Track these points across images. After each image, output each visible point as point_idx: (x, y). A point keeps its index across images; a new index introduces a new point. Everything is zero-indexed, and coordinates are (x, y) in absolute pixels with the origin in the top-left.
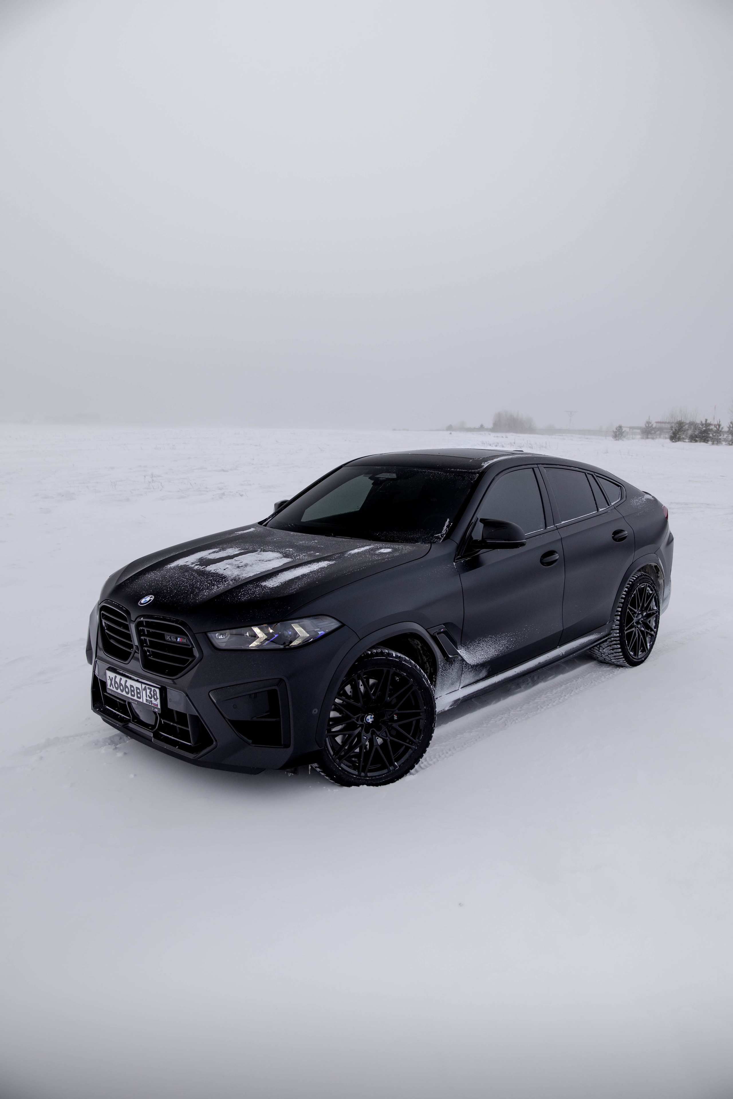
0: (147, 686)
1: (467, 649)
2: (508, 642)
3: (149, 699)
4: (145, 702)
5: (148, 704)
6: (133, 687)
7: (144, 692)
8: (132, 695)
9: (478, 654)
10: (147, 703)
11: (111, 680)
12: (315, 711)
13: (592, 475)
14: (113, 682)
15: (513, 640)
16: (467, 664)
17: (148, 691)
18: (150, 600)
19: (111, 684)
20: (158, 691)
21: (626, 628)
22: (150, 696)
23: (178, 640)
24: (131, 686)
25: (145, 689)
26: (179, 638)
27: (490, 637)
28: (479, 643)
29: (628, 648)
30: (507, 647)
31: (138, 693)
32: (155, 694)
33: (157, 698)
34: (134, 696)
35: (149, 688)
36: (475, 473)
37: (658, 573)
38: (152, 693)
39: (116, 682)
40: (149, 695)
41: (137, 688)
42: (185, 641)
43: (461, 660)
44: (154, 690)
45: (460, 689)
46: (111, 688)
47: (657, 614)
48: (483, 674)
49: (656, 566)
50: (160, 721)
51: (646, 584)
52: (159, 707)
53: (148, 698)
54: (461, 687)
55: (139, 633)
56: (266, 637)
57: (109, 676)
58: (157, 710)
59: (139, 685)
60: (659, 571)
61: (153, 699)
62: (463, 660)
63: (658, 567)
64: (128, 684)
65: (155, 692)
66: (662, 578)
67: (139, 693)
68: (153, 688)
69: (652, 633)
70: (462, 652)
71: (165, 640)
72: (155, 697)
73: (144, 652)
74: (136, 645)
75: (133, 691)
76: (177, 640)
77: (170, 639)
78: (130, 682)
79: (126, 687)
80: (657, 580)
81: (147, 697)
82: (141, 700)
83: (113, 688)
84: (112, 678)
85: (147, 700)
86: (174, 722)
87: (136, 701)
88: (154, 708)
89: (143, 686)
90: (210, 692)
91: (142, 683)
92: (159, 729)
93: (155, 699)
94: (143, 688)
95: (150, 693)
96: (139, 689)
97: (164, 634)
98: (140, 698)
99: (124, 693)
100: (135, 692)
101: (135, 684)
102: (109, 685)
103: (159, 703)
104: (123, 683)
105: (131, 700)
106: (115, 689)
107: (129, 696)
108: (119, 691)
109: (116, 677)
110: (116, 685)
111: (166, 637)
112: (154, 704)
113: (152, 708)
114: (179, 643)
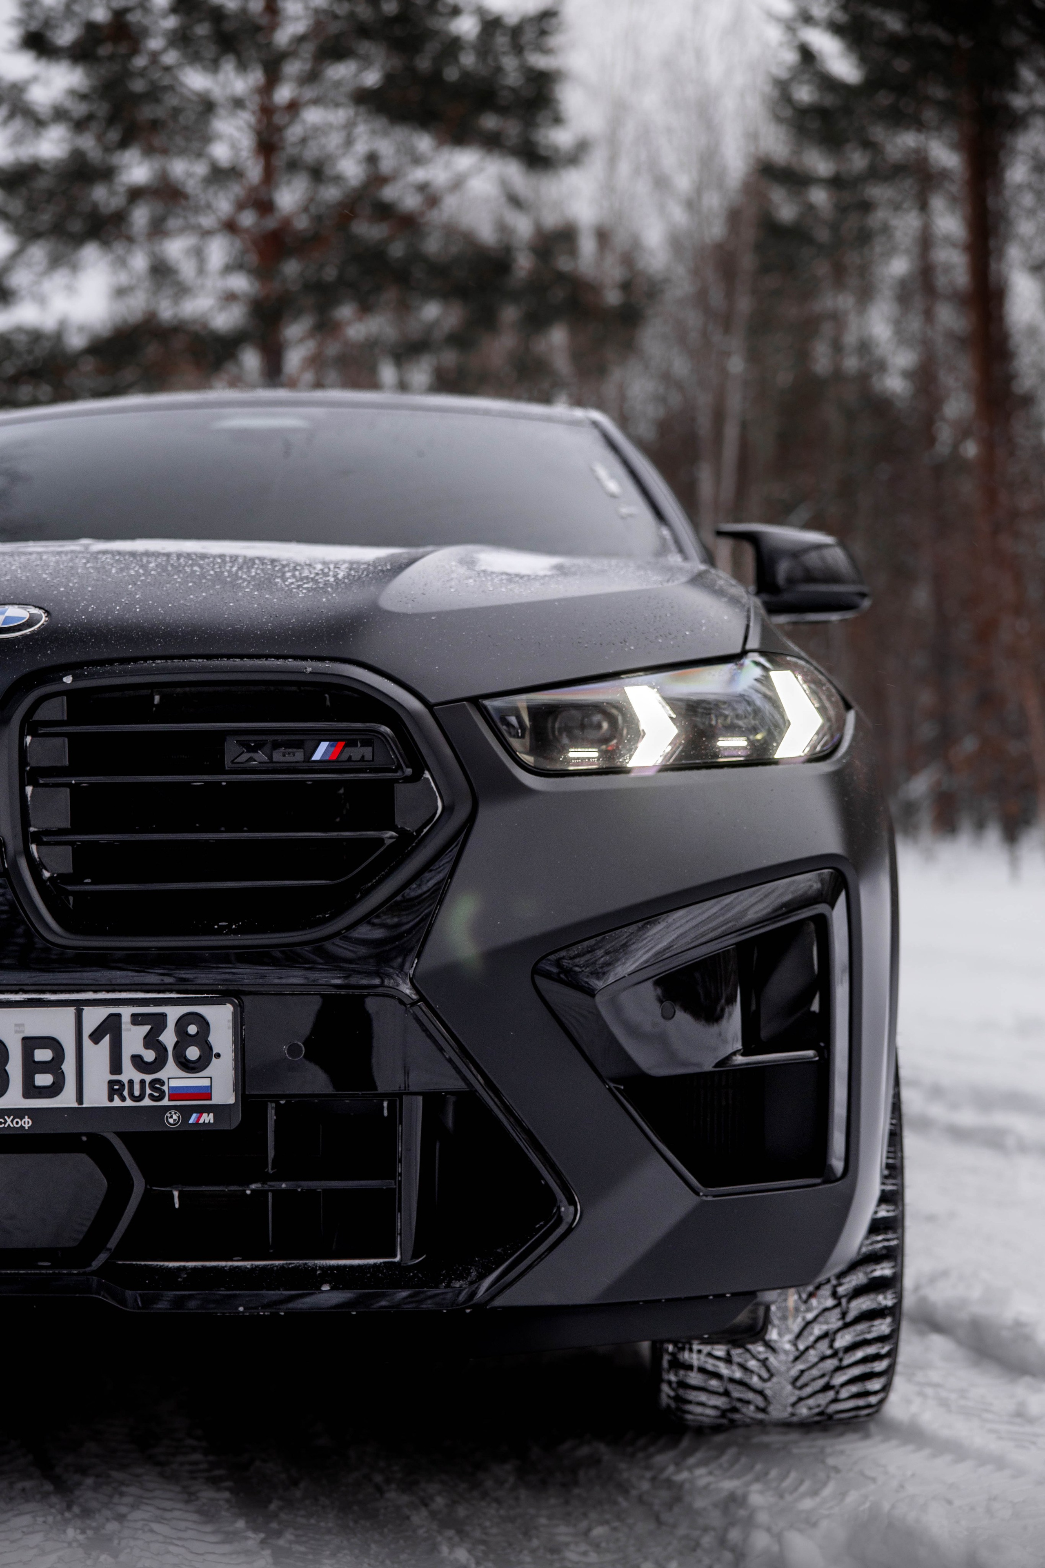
0: (126, 1012)
3: (137, 1076)
4: (96, 1098)
5: (129, 1103)
7: (97, 1052)
10: (117, 1102)
17: (133, 1035)
18: (29, 624)
20: (222, 1015)
22: (149, 1056)
23: (317, 756)
25: (110, 1028)
26: (323, 746)
31: (31, 1068)
32: (202, 1040)
33: (208, 1056)
35: (136, 1019)
38: (169, 1038)
40: (137, 1058)
41: (30, 1044)
42: (358, 751)
44: (193, 1017)
50: (153, 1203)
52: (226, 1095)
53: (129, 1073)
59: (54, 1022)
65: (194, 1029)
67: (54, 1066)
68: (173, 1013)
71: (223, 769)
72: (194, 1052)
76: (308, 752)
77: (260, 760)
81: (116, 1068)
82: (66, 1099)
85: (115, 1089)
86: (264, 1178)
87: (19, 1113)
88: (185, 1112)
89: (94, 1017)
90: (536, 971)
91: (79, 1005)
92: (125, 1249)
93: (187, 1066)
94: (89, 1026)
95: (151, 1041)
96: (52, 1043)
97: (222, 735)
98: (55, 1090)
100: (14, 1068)
101: (11, 1025)
103: (220, 1080)
111: (231, 749)
112: (177, 1094)
113: (173, 1118)
114: (323, 766)
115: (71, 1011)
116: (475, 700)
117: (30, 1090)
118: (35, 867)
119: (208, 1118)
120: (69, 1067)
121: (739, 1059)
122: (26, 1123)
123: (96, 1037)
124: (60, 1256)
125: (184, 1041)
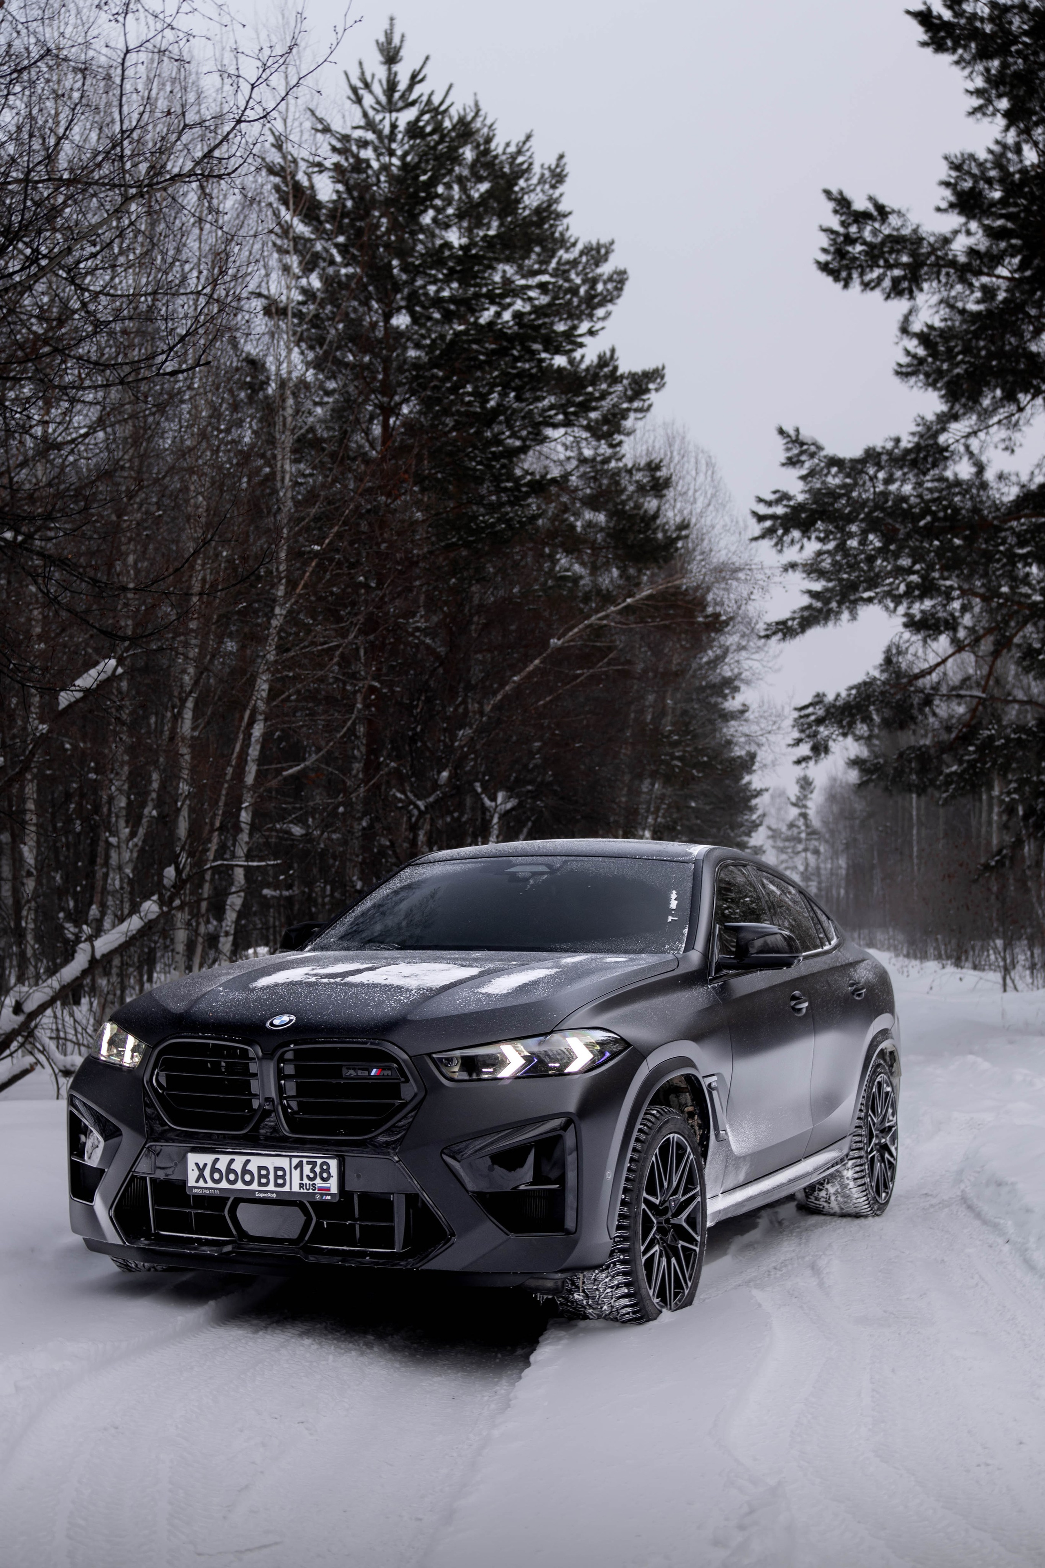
0: (305, 1160)
1: (734, 1126)
3: (308, 1182)
4: (296, 1188)
5: (305, 1191)
6: (266, 1168)
7: (296, 1174)
8: (260, 1184)
9: (741, 1137)
10: (302, 1190)
11: (201, 1170)
14: (207, 1173)
16: (732, 1150)
17: (307, 1169)
18: (291, 1020)
19: (201, 1176)
20: (333, 1164)
22: (312, 1175)
23: (373, 1073)
24: (260, 1168)
25: (300, 1165)
26: (375, 1070)
27: (751, 1114)
28: (743, 1121)
31: (277, 1177)
32: (328, 1171)
33: (329, 1176)
34: (267, 1184)
35: (308, 1163)
38: (318, 1170)
40: (308, 1176)
41: (277, 1169)
42: (386, 1073)
44: (325, 1163)
45: (721, 1196)
46: (201, 1183)
48: (743, 1176)
50: (319, 1225)
52: (334, 1190)
53: (306, 1181)
54: (722, 1192)
55: (281, 1074)
56: (523, 1061)
57: (197, 1164)
58: (328, 1197)
59: (283, 1162)
61: (318, 1182)
62: (729, 1143)
64: (253, 1167)
65: (325, 1167)
67: (283, 1177)
68: (319, 1161)
70: (731, 1131)
71: (342, 1078)
72: (325, 1175)
74: (266, 1096)
75: (267, 1176)
76: (370, 1072)
77: (354, 1074)
78: (255, 1163)
79: (246, 1171)
80: (895, 1073)
81: (302, 1179)
82: (286, 1189)
83: (206, 1182)
84: (205, 1165)
85: (301, 1186)
86: (353, 1219)
87: (272, 1192)
88: (322, 1195)
89: (295, 1161)
90: (442, 1152)
91: (291, 1157)
92: (311, 1240)
93: (323, 1179)
94: (294, 1164)
95: (312, 1170)
96: (282, 1169)
97: (342, 1066)
98: (283, 1185)
99: (239, 1185)
100: (272, 1177)
101: (271, 1162)
102: (191, 1182)
103: (333, 1185)
104: (237, 1166)
105: (257, 1194)
106: (210, 1184)
107: (255, 1186)
108: (224, 1184)
109: (217, 1160)
110: (216, 1176)
111: (344, 1071)
112: (320, 1189)
113: (318, 1197)
114: (374, 1078)
115: (288, 1159)
116: (429, 1055)
117: (277, 1185)
118: (284, 1109)
119: (329, 1197)
120: (288, 1177)
121: (522, 1187)
122: (274, 1195)
123: (296, 1168)
124: (291, 1241)
125: (322, 1171)
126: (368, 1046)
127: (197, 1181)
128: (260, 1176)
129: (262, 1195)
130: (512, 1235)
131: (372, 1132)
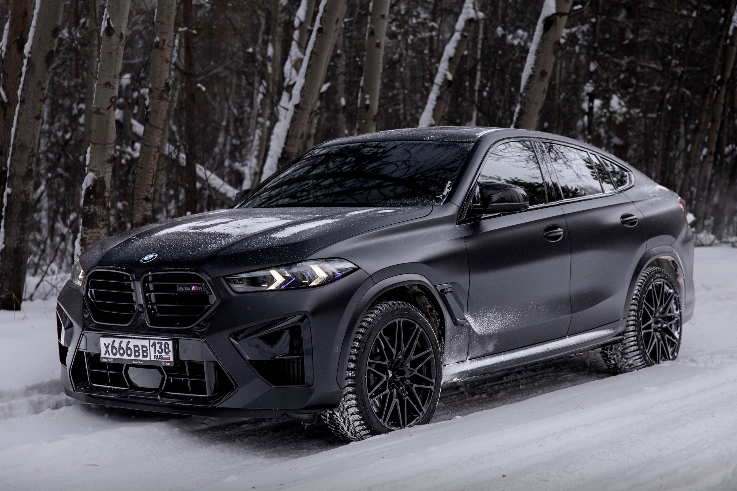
0: (156, 341)
1: (473, 316)
2: (514, 317)
3: (158, 355)
4: (153, 358)
6: (138, 346)
7: (152, 349)
8: (135, 356)
9: (484, 323)
10: (156, 360)
11: (107, 347)
12: (336, 350)
13: (595, 155)
14: (110, 349)
15: (519, 316)
16: (474, 332)
17: (158, 346)
18: (154, 257)
19: (107, 351)
20: (170, 343)
21: (643, 327)
22: (160, 350)
23: (193, 289)
24: (135, 346)
26: (193, 287)
27: (496, 308)
28: (485, 312)
29: (647, 351)
30: (514, 323)
31: (143, 352)
32: (168, 348)
33: (169, 351)
34: (138, 356)
35: (158, 343)
36: (470, 142)
37: (676, 271)
38: (163, 347)
39: (113, 347)
40: (158, 351)
41: (143, 347)
42: (200, 288)
43: (468, 327)
44: (166, 343)
45: (467, 361)
46: (107, 356)
47: (679, 318)
48: (490, 348)
49: (673, 261)
50: (168, 380)
51: (663, 280)
52: (171, 359)
53: (157, 354)
54: (468, 358)
55: (145, 290)
56: (284, 280)
57: (105, 344)
58: (169, 364)
59: (146, 343)
60: (677, 267)
61: (163, 354)
62: (470, 327)
63: (676, 262)
64: (131, 346)
65: (166, 346)
66: (681, 277)
67: (146, 352)
68: (164, 342)
69: (675, 341)
70: (469, 318)
71: (176, 292)
72: (167, 350)
73: (149, 310)
74: (139, 303)
75: (138, 351)
76: (191, 289)
77: (183, 289)
78: (133, 343)
79: (128, 348)
80: (676, 280)
81: (155, 353)
82: (148, 359)
83: (109, 355)
84: (109, 344)
85: (155, 357)
86: (186, 377)
87: (141, 360)
88: (165, 362)
89: (152, 342)
90: (230, 336)
91: (149, 339)
92: (165, 390)
93: (166, 353)
94: (151, 344)
95: (160, 348)
96: (146, 347)
97: (176, 285)
98: (146, 356)
99: (125, 357)
100: (141, 351)
101: (140, 343)
102: (103, 355)
103: (171, 356)
104: (124, 345)
105: (134, 362)
106: (112, 356)
107: (132, 357)
108: (118, 356)
109: (114, 341)
110: (114, 351)
111: (178, 288)
112: (164, 359)
113: (163, 363)
114: (193, 292)
115: (148, 341)
116: (223, 277)
117: (143, 356)
120: (148, 352)
121: (278, 357)
122: (142, 363)
123: (152, 346)
124: (156, 390)
125: (165, 348)
126: (189, 272)
127: (105, 354)
128: (135, 351)
129: (136, 362)
130: (273, 386)
131: (191, 325)
